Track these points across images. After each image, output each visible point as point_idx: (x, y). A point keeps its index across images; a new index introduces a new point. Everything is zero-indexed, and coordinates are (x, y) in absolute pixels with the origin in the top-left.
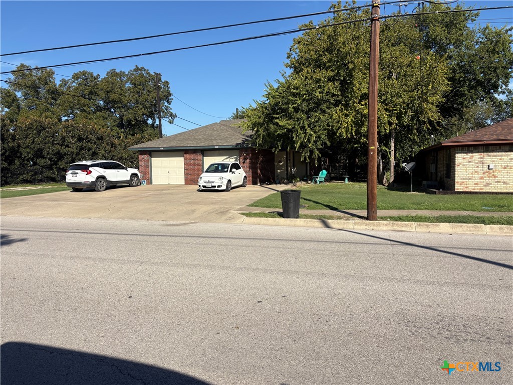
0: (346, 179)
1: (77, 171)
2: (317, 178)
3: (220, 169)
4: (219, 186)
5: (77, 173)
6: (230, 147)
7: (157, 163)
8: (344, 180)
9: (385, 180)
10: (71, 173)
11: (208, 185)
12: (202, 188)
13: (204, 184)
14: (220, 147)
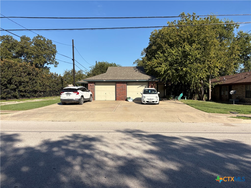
0: (186, 98)
1: (70, 93)
2: (178, 97)
3: (150, 92)
4: (156, 102)
5: (70, 94)
6: (145, 80)
7: (98, 88)
8: (184, 99)
9: (204, 98)
10: (66, 94)
11: (150, 101)
12: (146, 102)
13: (148, 101)
14: (139, 81)
